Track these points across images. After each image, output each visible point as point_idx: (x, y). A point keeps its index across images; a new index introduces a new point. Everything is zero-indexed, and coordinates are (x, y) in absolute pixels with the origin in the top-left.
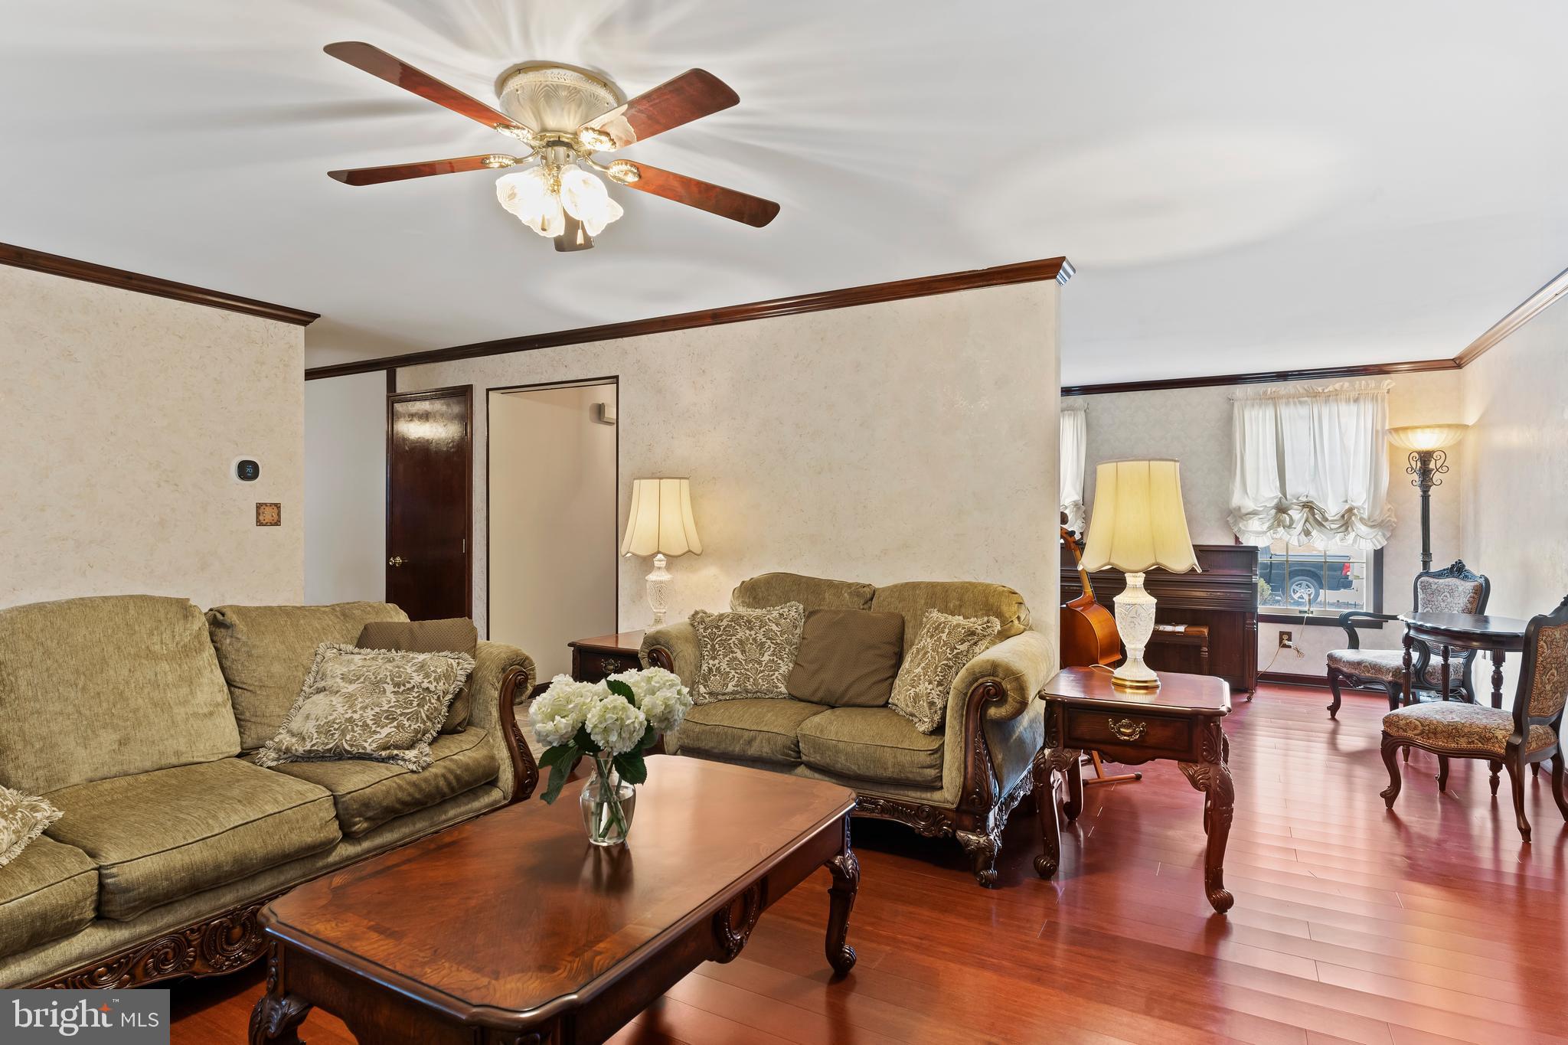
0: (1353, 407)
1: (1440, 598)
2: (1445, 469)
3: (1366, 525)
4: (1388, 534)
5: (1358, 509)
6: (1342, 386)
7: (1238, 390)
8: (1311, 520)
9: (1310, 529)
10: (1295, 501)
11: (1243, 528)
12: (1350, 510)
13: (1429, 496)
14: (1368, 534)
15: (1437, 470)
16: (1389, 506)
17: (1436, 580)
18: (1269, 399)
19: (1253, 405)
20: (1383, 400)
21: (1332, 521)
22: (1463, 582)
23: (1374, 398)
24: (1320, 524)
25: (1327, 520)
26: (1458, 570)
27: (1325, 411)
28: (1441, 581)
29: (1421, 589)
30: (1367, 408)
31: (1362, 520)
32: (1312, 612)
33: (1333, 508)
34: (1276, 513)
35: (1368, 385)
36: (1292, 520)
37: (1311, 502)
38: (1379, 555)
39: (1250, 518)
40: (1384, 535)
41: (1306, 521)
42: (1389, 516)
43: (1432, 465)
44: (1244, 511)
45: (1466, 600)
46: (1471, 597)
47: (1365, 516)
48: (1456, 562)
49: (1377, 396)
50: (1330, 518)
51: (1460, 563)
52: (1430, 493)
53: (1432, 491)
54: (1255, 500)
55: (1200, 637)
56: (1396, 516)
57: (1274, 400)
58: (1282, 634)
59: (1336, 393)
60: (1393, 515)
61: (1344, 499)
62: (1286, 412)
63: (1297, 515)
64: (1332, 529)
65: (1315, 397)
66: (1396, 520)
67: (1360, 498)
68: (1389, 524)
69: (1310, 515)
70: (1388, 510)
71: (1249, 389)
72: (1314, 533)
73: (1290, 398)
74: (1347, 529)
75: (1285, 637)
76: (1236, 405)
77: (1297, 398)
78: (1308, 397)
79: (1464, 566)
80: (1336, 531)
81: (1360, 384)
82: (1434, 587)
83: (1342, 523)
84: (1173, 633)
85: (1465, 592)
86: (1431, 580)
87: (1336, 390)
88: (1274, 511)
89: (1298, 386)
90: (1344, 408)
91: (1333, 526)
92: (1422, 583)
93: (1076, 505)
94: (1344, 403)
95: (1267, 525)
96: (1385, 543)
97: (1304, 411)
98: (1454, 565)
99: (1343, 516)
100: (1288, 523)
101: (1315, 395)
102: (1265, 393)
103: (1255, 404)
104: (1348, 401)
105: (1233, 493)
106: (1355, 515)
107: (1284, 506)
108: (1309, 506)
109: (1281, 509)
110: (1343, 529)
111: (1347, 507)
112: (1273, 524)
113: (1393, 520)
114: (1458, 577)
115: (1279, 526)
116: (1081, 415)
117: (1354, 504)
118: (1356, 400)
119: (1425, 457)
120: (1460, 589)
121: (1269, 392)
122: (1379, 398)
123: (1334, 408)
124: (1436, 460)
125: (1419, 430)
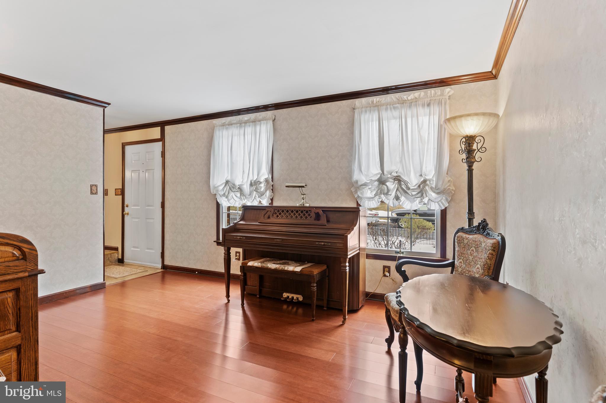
0: (427, 110)
1: (469, 252)
2: (483, 149)
3: (434, 192)
4: (449, 199)
5: (430, 180)
6: (420, 95)
7: (358, 102)
8: (400, 189)
9: (399, 195)
10: (389, 176)
11: (360, 195)
12: (425, 181)
13: (473, 170)
14: (435, 199)
15: (478, 150)
16: (449, 179)
17: (467, 236)
18: (375, 106)
19: (366, 112)
20: (445, 104)
21: (413, 189)
22: (485, 240)
23: (440, 103)
24: (405, 192)
25: (409, 189)
26: (483, 228)
27: (409, 113)
28: (471, 237)
29: (457, 242)
30: (435, 109)
31: (432, 188)
32: (403, 253)
33: (413, 181)
34: (379, 185)
35: (436, 93)
36: (388, 190)
37: (399, 176)
38: (444, 213)
39: (364, 188)
40: (447, 200)
41: (397, 190)
42: (449, 186)
43: (475, 147)
44: (360, 183)
45: (486, 256)
46: (490, 254)
47: (434, 186)
48: (482, 221)
49: (441, 101)
50: (411, 188)
51: (484, 222)
52: (473, 167)
53: (475, 166)
54: (367, 176)
55: (310, 276)
56: (455, 186)
57: (377, 107)
58: (384, 267)
59: (416, 100)
60: (452, 185)
61: (420, 174)
62: (385, 114)
63: (391, 185)
64: (412, 195)
65: (403, 103)
66: (454, 189)
67: (430, 174)
68: (449, 191)
69: (399, 186)
70: (449, 181)
71: (364, 101)
72: (403, 199)
73: (388, 106)
74: (422, 195)
75: (387, 269)
76: (356, 111)
77: (392, 105)
78: (398, 104)
79: (487, 224)
80: (415, 197)
81: (431, 93)
82: (466, 241)
83: (419, 191)
84: (293, 273)
85: (486, 249)
86: (464, 235)
87: (416, 98)
88: (376, 183)
89: (392, 96)
90: (421, 110)
91: (414, 193)
92: (458, 237)
93: (267, 181)
94: (421, 107)
95: (374, 193)
96: (447, 205)
97: (396, 113)
98: (480, 223)
99: (419, 186)
100: (386, 191)
101: (403, 102)
102: (373, 102)
103: (367, 111)
104: (423, 105)
105: (354, 172)
106: (427, 185)
107: (383, 180)
108: (398, 179)
109: (382, 182)
110: (419, 195)
111: (422, 179)
112: (377, 192)
113: (451, 188)
114: (482, 234)
115: (381, 193)
116: (270, 123)
117: (427, 178)
118: (429, 105)
119: (470, 140)
120: (483, 245)
121: (375, 102)
122: (443, 102)
123: (414, 110)
124: (477, 143)
125: (463, 118)
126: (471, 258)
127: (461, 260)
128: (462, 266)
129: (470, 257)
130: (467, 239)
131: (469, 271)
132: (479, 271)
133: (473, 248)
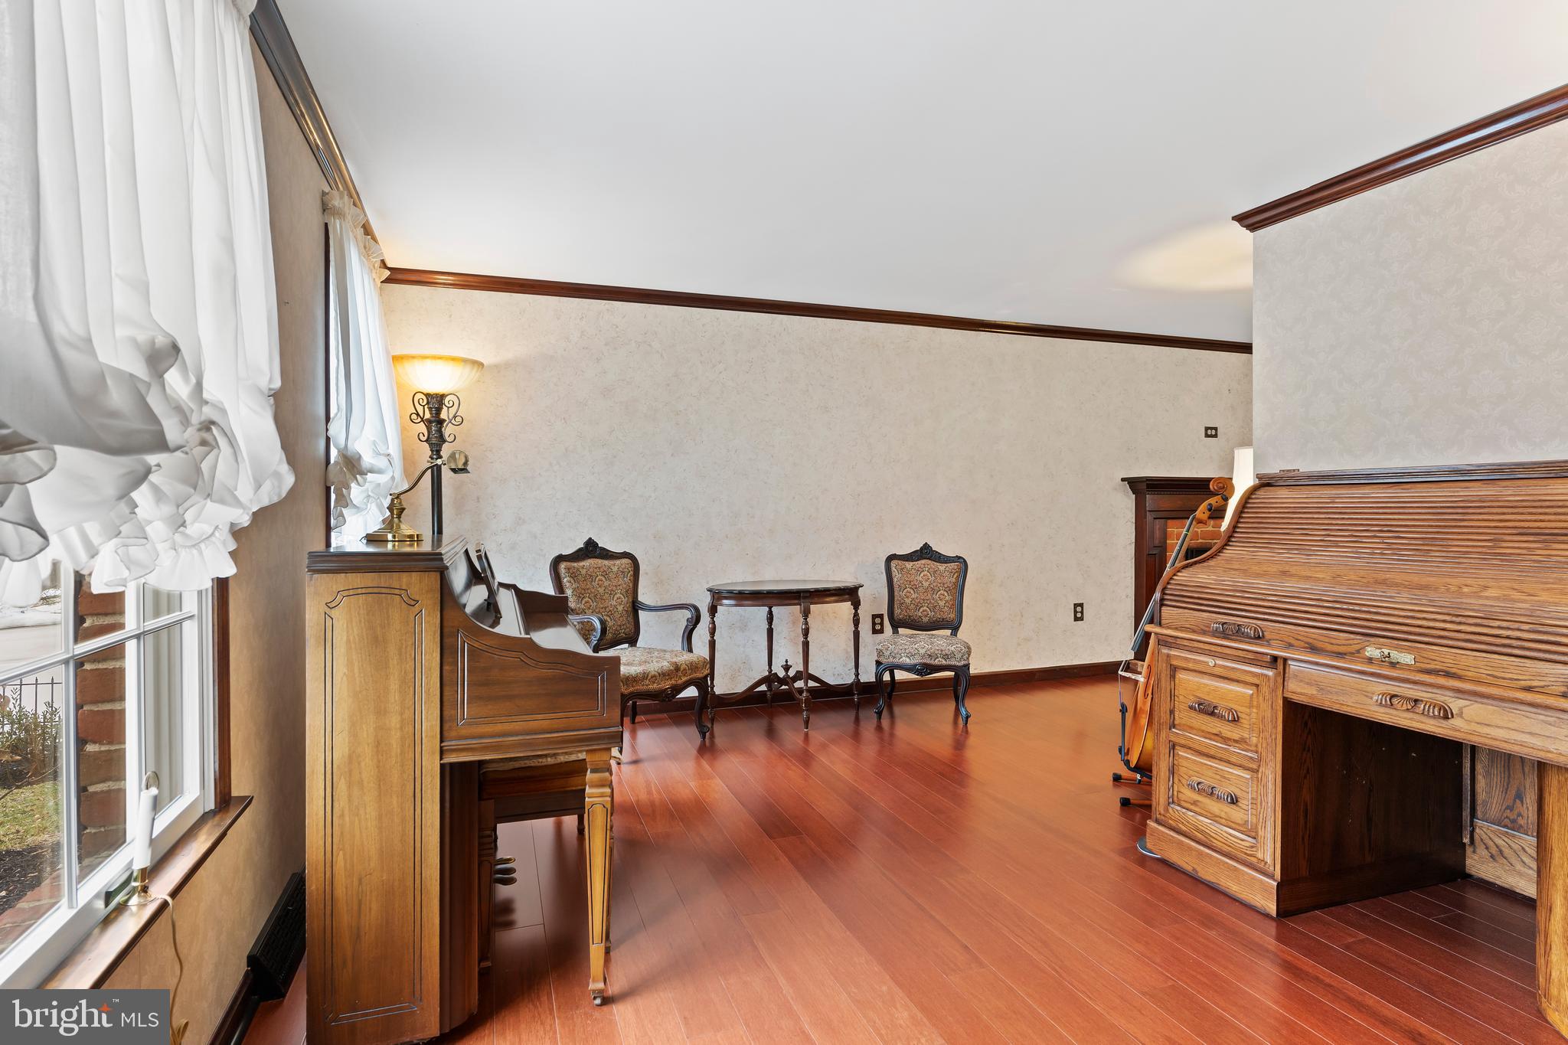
2: (458, 419)
15: (450, 421)
43: (443, 415)
119: (436, 402)
124: (448, 408)
125: (415, 361)
126: (601, 590)
127: (587, 599)
128: (590, 606)
129: (599, 589)
130: (583, 568)
131: (605, 608)
132: (622, 601)
133: (600, 577)
